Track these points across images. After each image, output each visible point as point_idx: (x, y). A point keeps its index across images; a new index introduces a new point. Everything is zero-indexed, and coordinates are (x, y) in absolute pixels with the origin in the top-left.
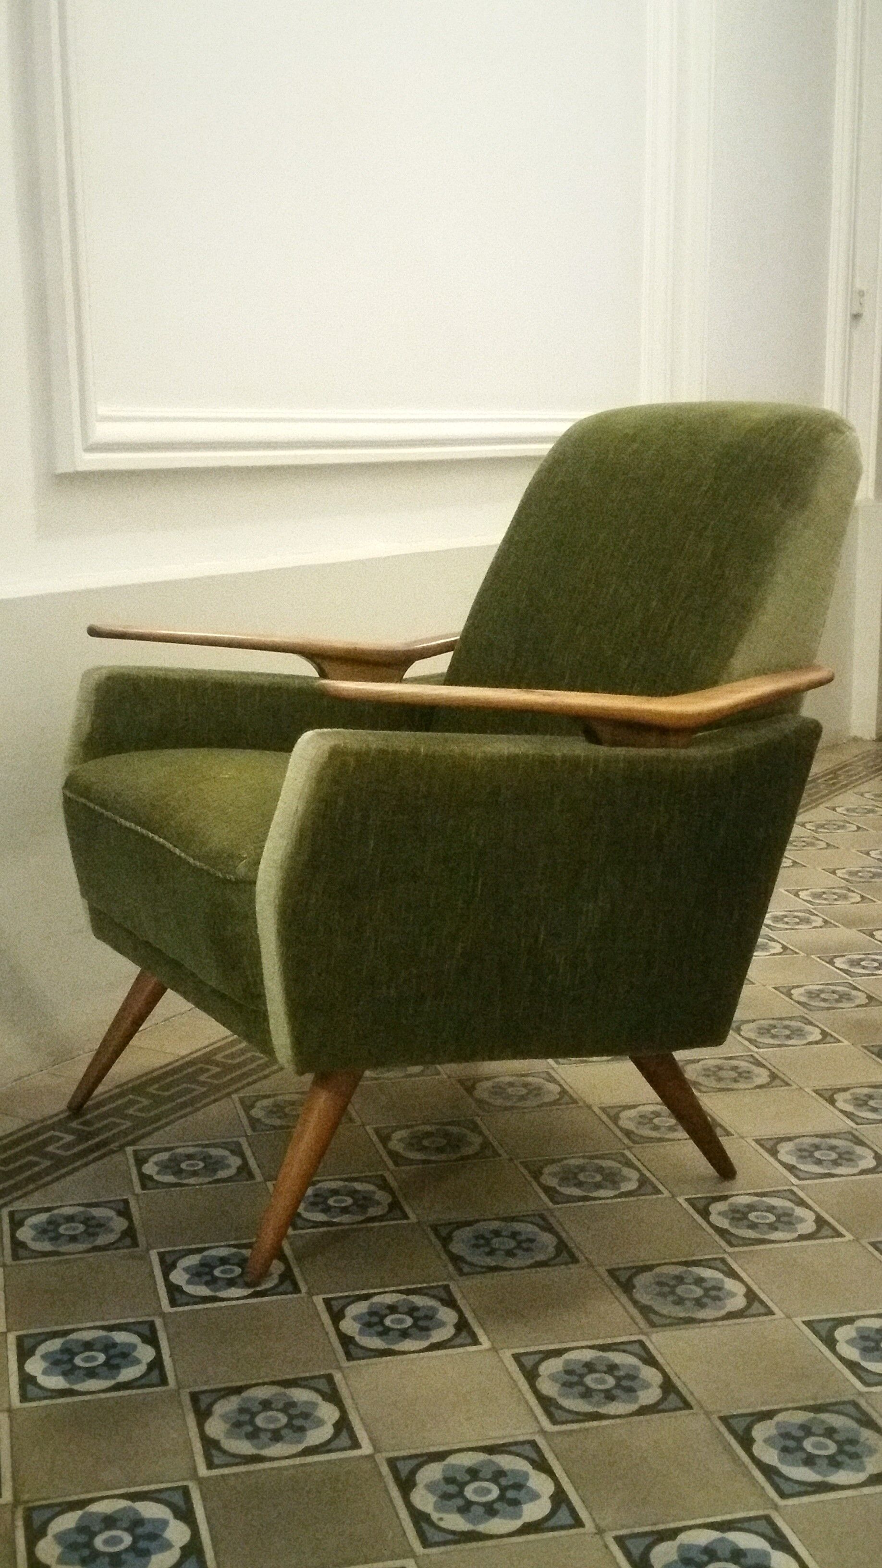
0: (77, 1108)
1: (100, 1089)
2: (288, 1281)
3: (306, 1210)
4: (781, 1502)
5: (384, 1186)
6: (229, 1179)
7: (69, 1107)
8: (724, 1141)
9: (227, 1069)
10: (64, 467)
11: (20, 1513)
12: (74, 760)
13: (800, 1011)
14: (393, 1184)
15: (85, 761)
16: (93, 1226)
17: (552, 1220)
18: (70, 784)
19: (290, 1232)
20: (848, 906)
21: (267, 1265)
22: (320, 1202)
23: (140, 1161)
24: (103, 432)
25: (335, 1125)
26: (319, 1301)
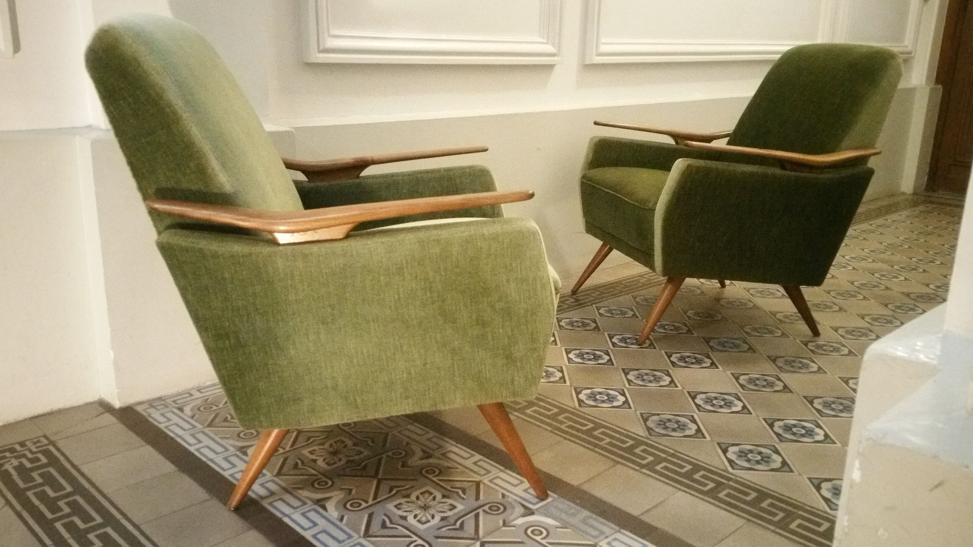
0: (574, 292)
1: (582, 287)
2: (651, 345)
3: (658, 328)
4: (822, 418)
5: (685, 325)
6: (629, 317)
7: (572, 291)
8: (818, 325)
9: (626, 287)
10: (588, 62)
11: (573, 388)
12: (585, 168)
13: (857, 289)
14: (688, 325)
15: (589, 169)
16: (584, 325)
17: (747, 340)
18: (584, 177)
19: (652, 333)
20: (886, 256)
21: (645, 341)
22: (663, 326)
23: (598, 309)
24: (604, 48)
25: (668, 305)
26: (663, 352)
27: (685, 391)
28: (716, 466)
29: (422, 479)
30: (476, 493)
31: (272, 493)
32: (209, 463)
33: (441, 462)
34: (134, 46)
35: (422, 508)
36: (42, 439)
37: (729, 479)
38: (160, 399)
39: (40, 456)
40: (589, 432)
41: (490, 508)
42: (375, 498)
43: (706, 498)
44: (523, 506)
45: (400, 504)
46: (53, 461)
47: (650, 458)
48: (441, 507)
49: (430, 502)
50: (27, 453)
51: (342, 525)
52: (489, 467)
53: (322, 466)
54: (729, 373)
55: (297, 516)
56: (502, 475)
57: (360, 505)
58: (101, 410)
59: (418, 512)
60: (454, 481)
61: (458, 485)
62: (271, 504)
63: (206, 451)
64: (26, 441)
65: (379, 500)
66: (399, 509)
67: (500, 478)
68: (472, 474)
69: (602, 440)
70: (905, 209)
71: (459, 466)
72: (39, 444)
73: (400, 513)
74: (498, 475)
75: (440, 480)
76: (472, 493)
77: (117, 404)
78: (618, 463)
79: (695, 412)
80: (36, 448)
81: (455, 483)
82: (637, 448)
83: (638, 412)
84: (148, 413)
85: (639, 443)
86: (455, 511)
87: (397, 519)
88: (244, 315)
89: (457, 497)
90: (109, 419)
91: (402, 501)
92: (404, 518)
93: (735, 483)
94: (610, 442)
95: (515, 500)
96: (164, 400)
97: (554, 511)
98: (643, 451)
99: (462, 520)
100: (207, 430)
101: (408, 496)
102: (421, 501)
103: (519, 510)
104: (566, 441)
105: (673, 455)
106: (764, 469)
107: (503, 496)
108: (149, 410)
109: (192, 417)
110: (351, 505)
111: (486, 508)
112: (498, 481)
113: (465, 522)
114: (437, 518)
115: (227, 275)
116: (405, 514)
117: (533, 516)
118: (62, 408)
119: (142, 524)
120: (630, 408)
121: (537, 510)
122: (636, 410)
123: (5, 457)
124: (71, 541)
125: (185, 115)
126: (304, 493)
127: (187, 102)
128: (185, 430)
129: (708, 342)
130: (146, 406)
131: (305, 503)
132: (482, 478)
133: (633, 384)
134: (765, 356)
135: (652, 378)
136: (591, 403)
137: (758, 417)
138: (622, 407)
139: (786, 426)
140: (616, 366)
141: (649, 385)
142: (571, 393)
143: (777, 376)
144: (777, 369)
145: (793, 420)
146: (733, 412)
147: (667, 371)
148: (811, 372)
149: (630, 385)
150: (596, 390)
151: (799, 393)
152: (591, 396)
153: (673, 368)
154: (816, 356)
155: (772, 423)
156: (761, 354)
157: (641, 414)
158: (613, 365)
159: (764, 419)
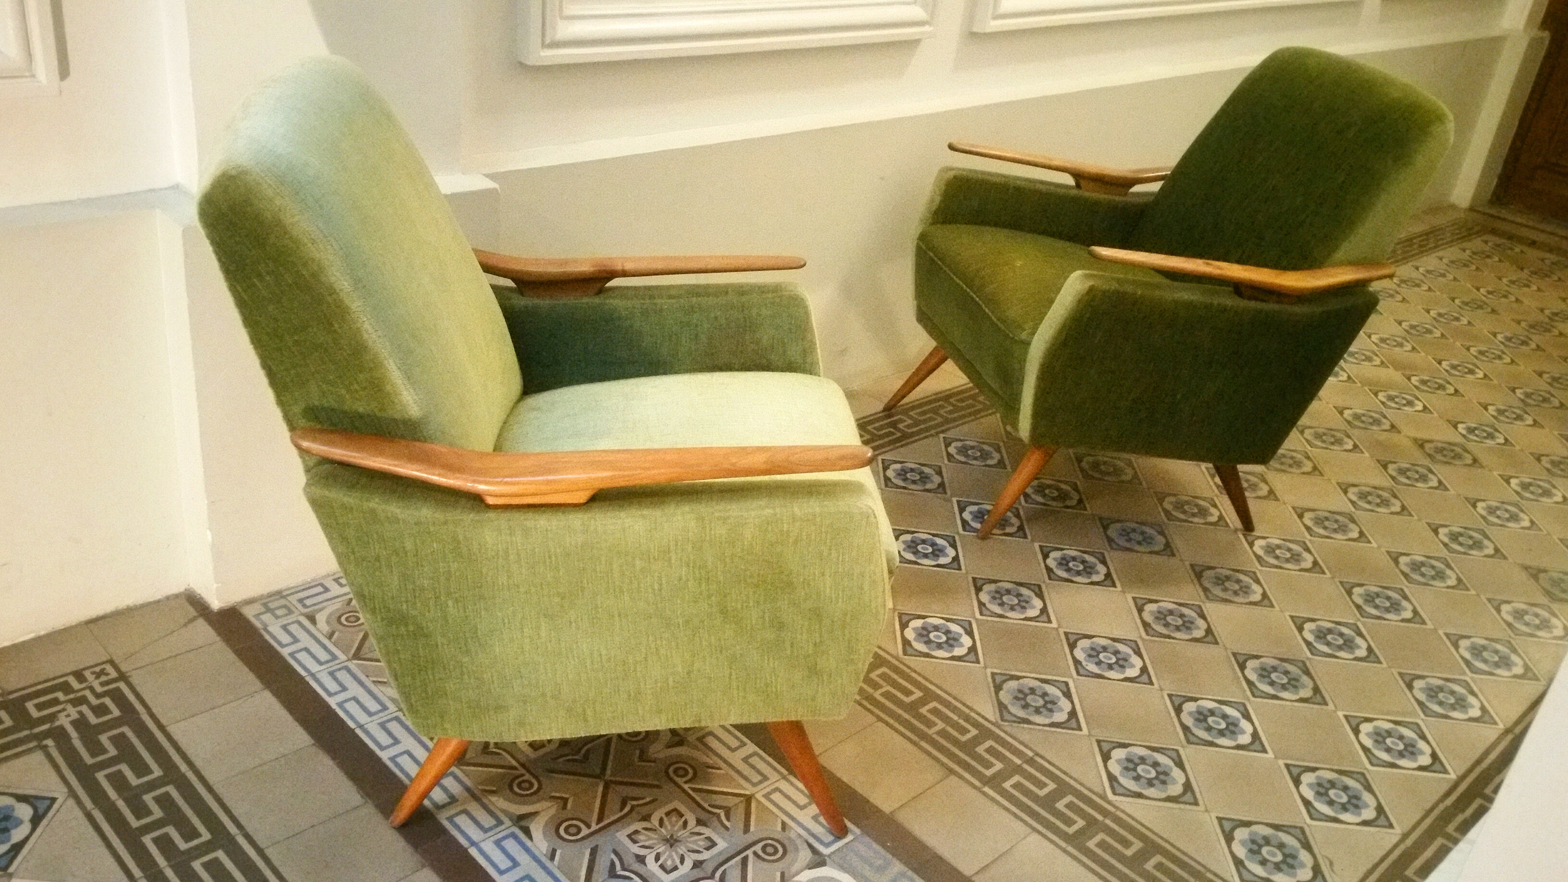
2: (1021, 530)
3: (1032, 493)
4: (1254, 700)
5: (1076, 489)
6: (993, 466)
7: (885, 410)
10: (976, 30)
13: (1345, 426)
14: (1081, 489)
16: (924, 477)
17: (1165, 529)
20: (1404, 353)
21: (1012, 520)
22: (1040, 490)
23: (947, 444)
26: (1037, 545)
27: (1061, 631)
28: (1089, 785)
29: (668, 787)
30: (745, 819)
31: (453, 800)
32: (358, 731)
33: (696, 754)
34: (278, 202)
35: (667, 841)
36: (109, 668)
37: (1105, 813)
38: (279, 594)
39: (107, 701)
40: (912, 708)
41: (764, 849)
42: (600, 820)
43: (1070, 849)
44: (810, 846)
45: (636, 832)
46: (129, 714)
47: (999, 766)
48: (695, 842)
49: (678, 831)
50: (87, 693)
51: (553, 866)
52: (767, 770)
53: (524, 749)
54: (1129, 597)
55: (489, 847)
56: (784, 785)
57: (579, 830)
58: (192, 612)
59: (661, 849)
60: (716, 793)
61: (719, 800)
62: (450, 819)
63: (351, 707)
64: (84, 669)
65: (606, 822)
66: (635, 842)
67: (781, 791)
68: (742, 782)
69: (930, 724)
70: (1451, 243)
71: (723, 765)
72: (104, 678)
73: (635, 849)
74: (777, 785)
75: (694, 790)
76: (739, 815)
77: (216, 604)
78: (951, 771)
79: (1072, 677)
80: (102, 684)
81: (714, 796)
82: (980, 744)
83: (989, 671)
84: (263, 623)
85: (985, 733)
86: (715, 851)
87: (630, 860)
88: (429, 599)
89: (719, 825)
90: (204, 631)
91: (638, 826)
92: (641, 859)
93: (1114, 821)
94: (943, 730)
95: (800, 836)
96: (284, 597)
97: (856, 862)
98: (989, 750)
99: (723, 868)
100: (353, 665)
101: (646, 818)
102: (666, 829)
103: (805, 855)
104: (880, 724)
105: (1031, 761)
106: (1156, 796)
107: (784, 826)
108: (263, 617)
109: (330, 636)
110: (566, 830)
111: (758, 848)
112: (777, 797)
113: (727, 872)
114: (689, 864)
115: (409, 545)
116: (642, 852)
117: (823, 868)
118: (132, 605)
119: (267, 847)
120: (978, 662)
121: (829, 856)
122: (986, 667)
123: (56, 702)
124: (169, 873)
125: (355, 305)
126: (499, 802)
127: (357, 282)
128: (320, 663)
129: (1105, 528)
130: (257, 608)
131: (500, 822)
132: (754, 790)
133: (985, 612)
134: (1187, 563)
135: (1016, 601)
136: (921, 647)
137: (1161, 690)
138: (966, 658)
139: (1199, 713)
140: (964, 571)
141: (1010, 614)
142: (894, 625)
143: (1200, 607)
144: (1202, 594)
145: (1211, 700)
146: (1127, 679)
147: (1039, 586)
148: (1251, 603)
149: (981, 614)
150: (930, 620)
151: (1228, 646)
152: (924, 634)
153: (1048, 581)
154: (1264, 569)
155: (1180, 705)
156: (1182, 560)
157: (993, 674)
158: (960, 569)
159: (1170, 696)
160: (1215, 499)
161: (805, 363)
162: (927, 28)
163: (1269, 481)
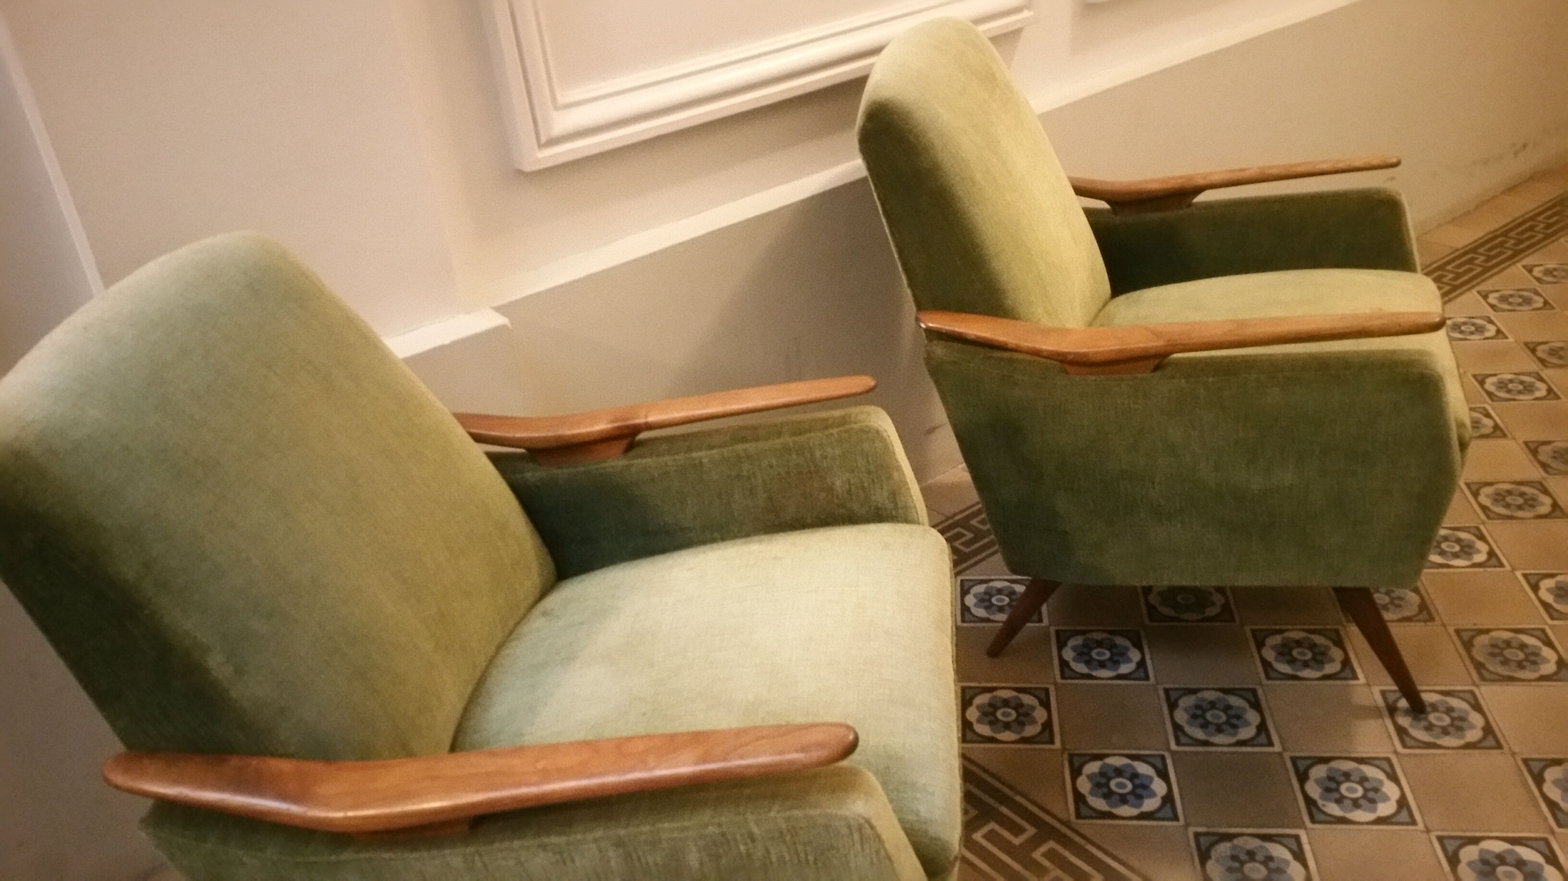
4: (1557, 829)
11: (1066, 756)
27: (1287, 756)
79: (1304, 827)
83: (1191, 831)
120: (1176, 818)
122: (1187, 825)
133: (1183, 740)
134: (1451, 630)
135: (1224, 718)
136: (1099, 803)
137: (1428, 831)
138: (1160, 815)
139: (1484, 862)
140: (1152, 680)
141: (1218, 739)
142: (1063, 773)
143: (1472, 693)
144: (1474, 672)
145: (1497, 838)
146: (1380, 821)
147: (1254, 691)
148: (1543, 678)
149: (1178, 743)
150: (1110, 761)
151: (1516, 749)
152: (1101, 783)
153: (1265, 681)
154: (1555, 622)
155: (1456, 853)
156: (1444, 625)
157: (1197, 835)
158: (1147, 678)
159: (1440, 839)
160: (1482, 528)
161: (896, 507)
162: (1026, 14)
163: (1551, 490)
